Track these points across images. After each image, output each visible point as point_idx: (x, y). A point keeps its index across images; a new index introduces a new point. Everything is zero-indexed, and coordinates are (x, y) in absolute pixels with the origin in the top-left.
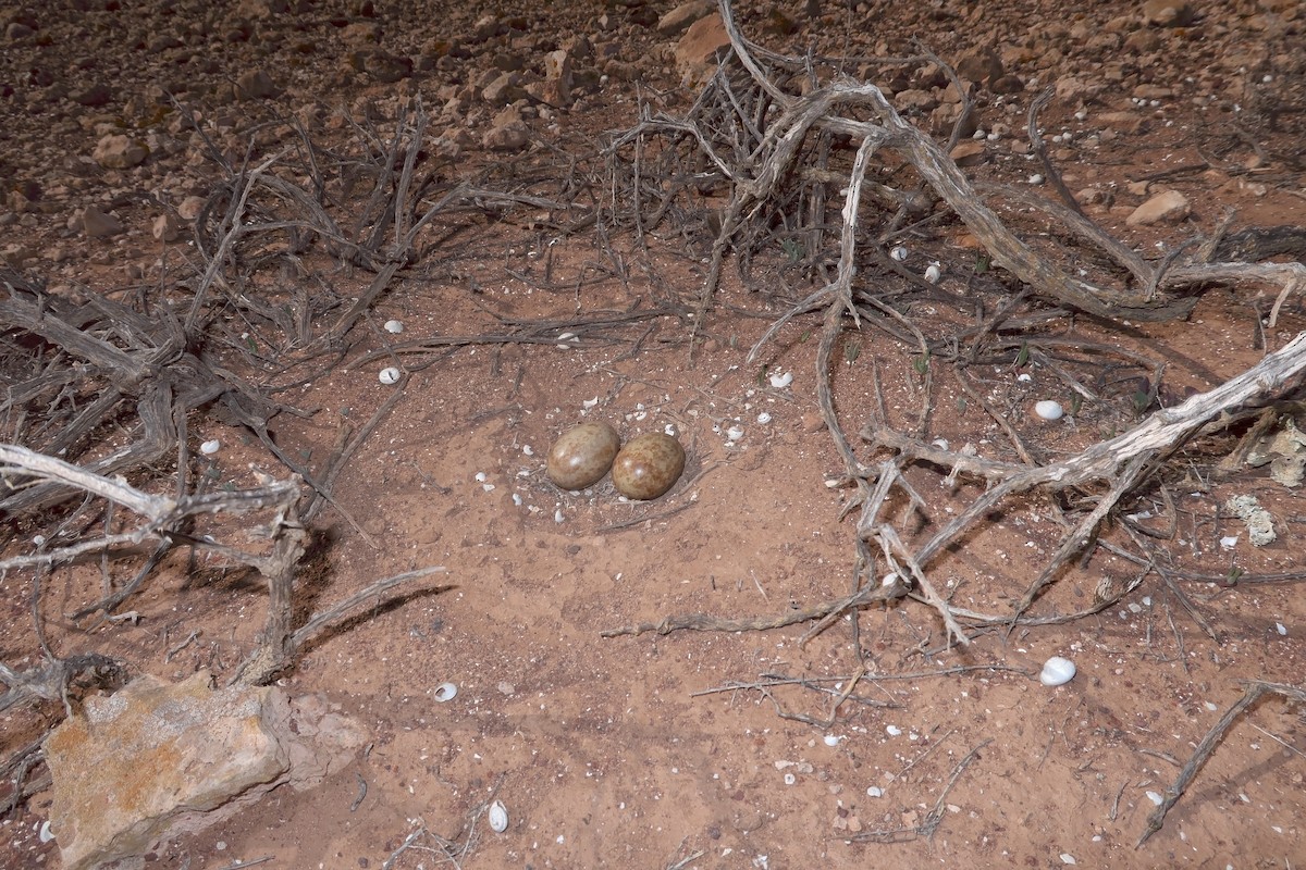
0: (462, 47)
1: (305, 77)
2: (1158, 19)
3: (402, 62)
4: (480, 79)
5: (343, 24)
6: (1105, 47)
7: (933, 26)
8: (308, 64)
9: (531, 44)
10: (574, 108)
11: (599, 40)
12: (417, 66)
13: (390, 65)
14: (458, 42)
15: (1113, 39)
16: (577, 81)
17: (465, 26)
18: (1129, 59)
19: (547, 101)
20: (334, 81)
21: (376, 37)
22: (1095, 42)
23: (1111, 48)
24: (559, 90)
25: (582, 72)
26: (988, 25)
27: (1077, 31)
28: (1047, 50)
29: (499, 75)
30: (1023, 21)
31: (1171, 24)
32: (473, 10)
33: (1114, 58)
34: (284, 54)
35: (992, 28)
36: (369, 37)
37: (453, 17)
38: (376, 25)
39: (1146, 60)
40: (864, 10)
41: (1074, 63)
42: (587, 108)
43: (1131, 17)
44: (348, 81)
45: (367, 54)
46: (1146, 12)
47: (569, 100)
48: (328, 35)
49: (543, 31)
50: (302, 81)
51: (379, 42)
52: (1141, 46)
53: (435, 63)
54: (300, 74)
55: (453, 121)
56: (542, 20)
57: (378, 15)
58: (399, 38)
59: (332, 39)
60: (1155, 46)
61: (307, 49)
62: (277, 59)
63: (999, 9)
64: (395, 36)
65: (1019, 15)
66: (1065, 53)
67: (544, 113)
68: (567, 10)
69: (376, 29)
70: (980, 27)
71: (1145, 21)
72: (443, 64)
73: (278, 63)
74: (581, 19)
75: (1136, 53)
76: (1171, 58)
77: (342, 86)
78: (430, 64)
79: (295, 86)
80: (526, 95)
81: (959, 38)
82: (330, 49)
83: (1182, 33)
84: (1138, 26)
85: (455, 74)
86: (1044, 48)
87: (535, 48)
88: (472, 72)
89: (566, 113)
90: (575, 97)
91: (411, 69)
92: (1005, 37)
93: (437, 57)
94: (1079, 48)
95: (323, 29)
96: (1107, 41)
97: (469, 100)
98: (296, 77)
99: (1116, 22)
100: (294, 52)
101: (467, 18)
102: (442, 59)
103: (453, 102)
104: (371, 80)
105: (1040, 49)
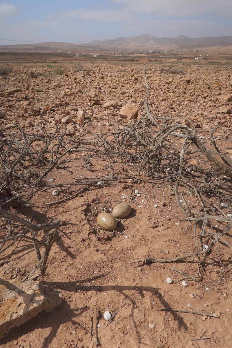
0: (53, 108)
1: (10, 114)
2: (223, 112)
3: (38, 111)
4: (60, 117)
5: (19, 101)
6: (213, 117)
7: (171, 110)
8: (11, 110)
9: (71, 109)
10: (85, 125)
11: (88, 109)
12: (41, 112)
13: (35, 112)
14: (52, 107)
15: (214, 116)
16: (85, 119)
17: (52, 103)
18: (219, 121)
19: (78, 123)
20: (19, 115)
21: (29, 104)
22: (210, 116)
23: (214, 118)
24: (81, 121)
25: (86, 117)
26: (184, 111)
27: (205, 113)
28: (199, 118)
29: (65, 116)
30: (192, 110)
31: (227, 113)
32: (54, 99)
33: (215, 120)
34: (4, 107)
35: (185, 111)
36: (27, 104)
37: (49, 101)
38: (29, 102)
39: (223, 121)
40: (154, 105)
41: (206, 121)
42: (88, 126)
43: (218, 111)
44: (23, 116)
45: (28, 109)
46: (220, 110)
47: (84, 123)
48: (15, 103)
49: (73, 106)
50: (9, 114)
51: (30, 106)
52: (221, 118)
53: (46, 112)
54: (9, 113)
55: (53, 127)
56: (73, 103)
57: (28, 99)
58: (35, 105)
59: (17, 104)
60: (224, 118)
61: (11, 106)
62: (2, 108)
63: (185, 107)
64: (34, 105)
65: (191, 109)
66: (204, 118)
67: (78, 126)
68: (79, 101)
69: (29, 103)
70: (182, 111)
71: (221, 112)
72: (48, 112)
73: (2, 109)
74: (83, 103)
75: (220, 119)
76: (228, 121)
77: (21, 116)
78: (45, 112)
79: (8, 115)
80: (73, 122)
81: (178, 113)
82: (17, 107)
83: (230, 115)
84: (219, 113)
85: (52, 115)
86: (199, 117)
87: (72, 110)
88: (56, 115)
89: (83, 127)
90: (86, 123)
91: (40, 113)
92: (189, 114)
93: (47, 111)
94: (207, 117)
95: (14, 102)
96: (213, 116)
97: (57, 122)
98: (8, 114)
99: (214, 112)
100: (7, 107)
101: (53, 101)
102: (48, 111)
103: (54, 122)
104: (29, 115)
105: (198, 117)
